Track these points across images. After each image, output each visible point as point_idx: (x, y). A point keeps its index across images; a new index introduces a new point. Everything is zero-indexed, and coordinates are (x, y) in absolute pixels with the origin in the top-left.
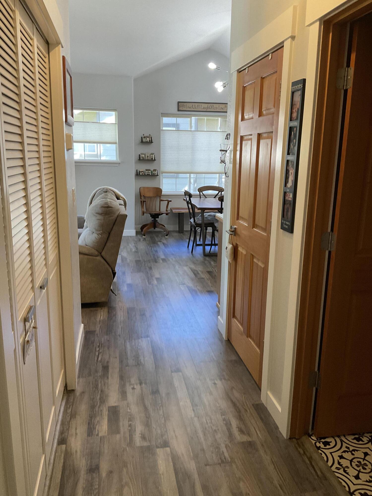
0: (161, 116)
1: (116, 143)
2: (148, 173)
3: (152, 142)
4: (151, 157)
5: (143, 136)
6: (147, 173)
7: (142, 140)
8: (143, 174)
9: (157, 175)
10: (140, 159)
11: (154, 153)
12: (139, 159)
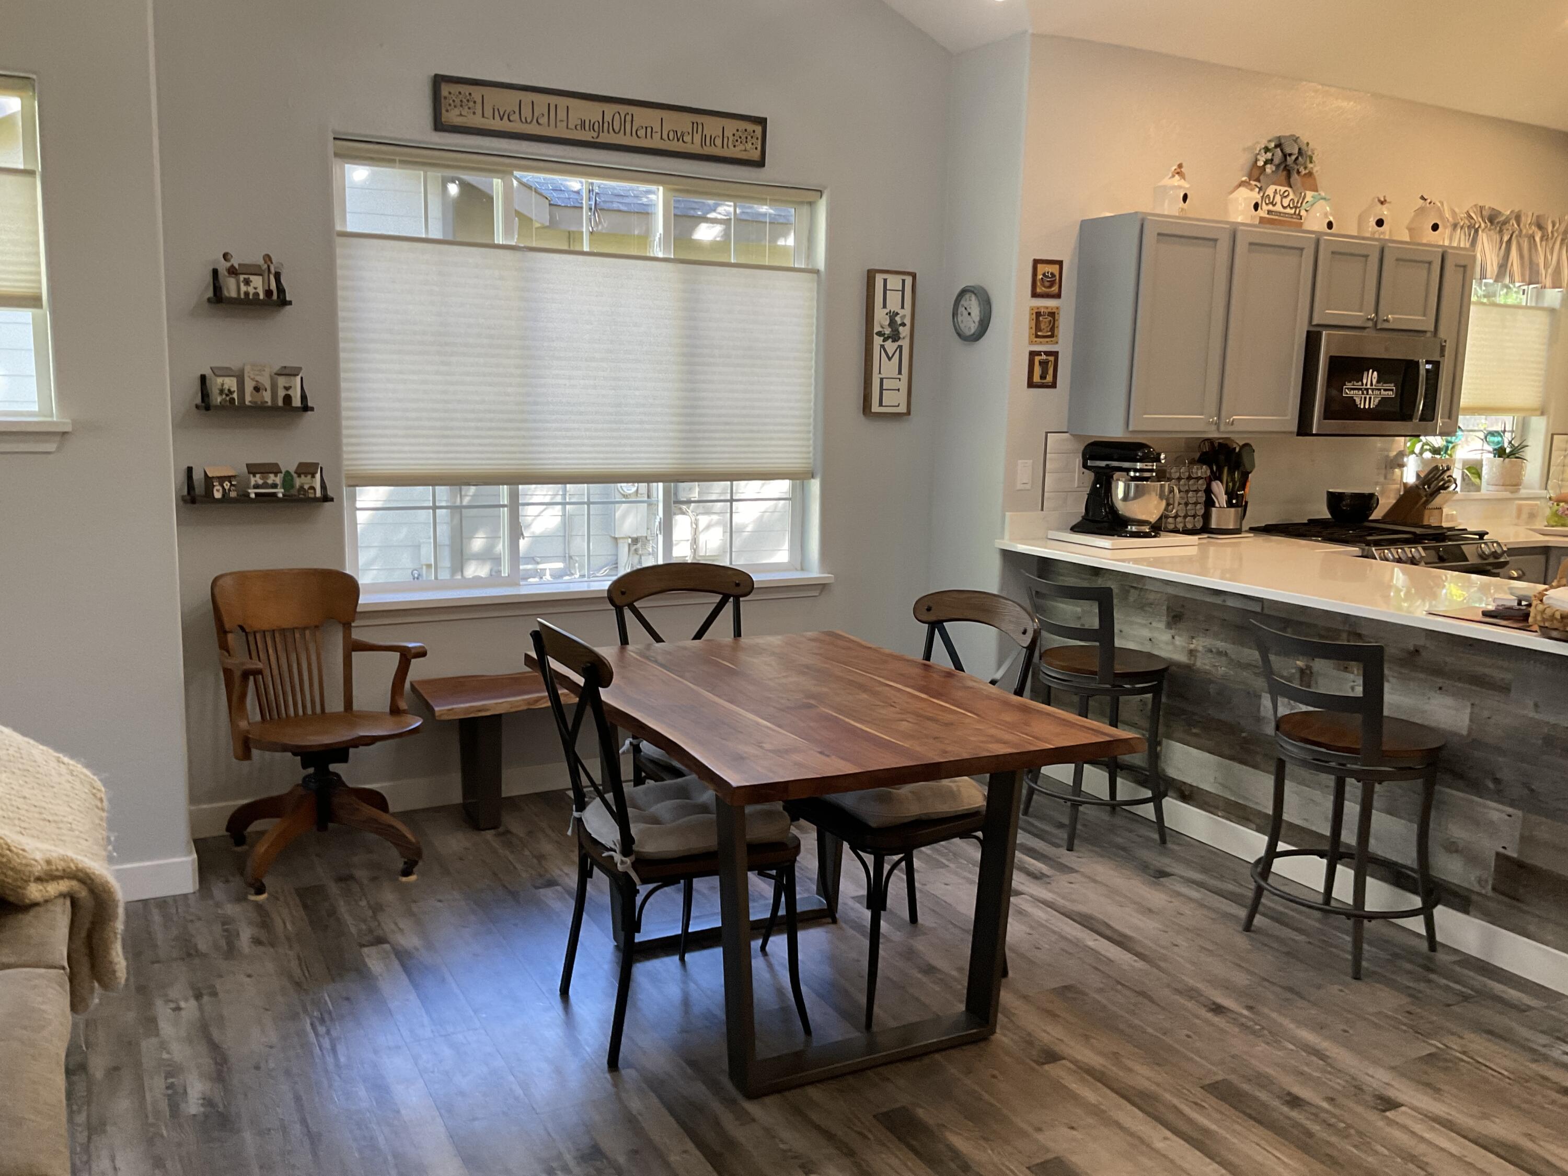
0: (336, 155)
1: (33, 301)
2: (265, 485)
3: (283, 302)
4: (281, 393)
5: (223, 266)
6: (257, 486)
7: (217, 288)
8: (233, 494)
9: (326, 498)
10: (205, 403)
11: (299, 369)
12: (198, 400)
